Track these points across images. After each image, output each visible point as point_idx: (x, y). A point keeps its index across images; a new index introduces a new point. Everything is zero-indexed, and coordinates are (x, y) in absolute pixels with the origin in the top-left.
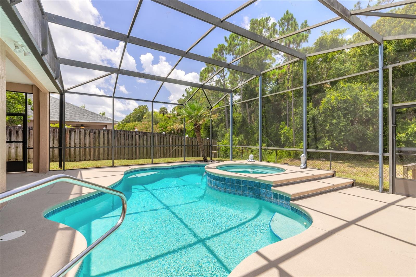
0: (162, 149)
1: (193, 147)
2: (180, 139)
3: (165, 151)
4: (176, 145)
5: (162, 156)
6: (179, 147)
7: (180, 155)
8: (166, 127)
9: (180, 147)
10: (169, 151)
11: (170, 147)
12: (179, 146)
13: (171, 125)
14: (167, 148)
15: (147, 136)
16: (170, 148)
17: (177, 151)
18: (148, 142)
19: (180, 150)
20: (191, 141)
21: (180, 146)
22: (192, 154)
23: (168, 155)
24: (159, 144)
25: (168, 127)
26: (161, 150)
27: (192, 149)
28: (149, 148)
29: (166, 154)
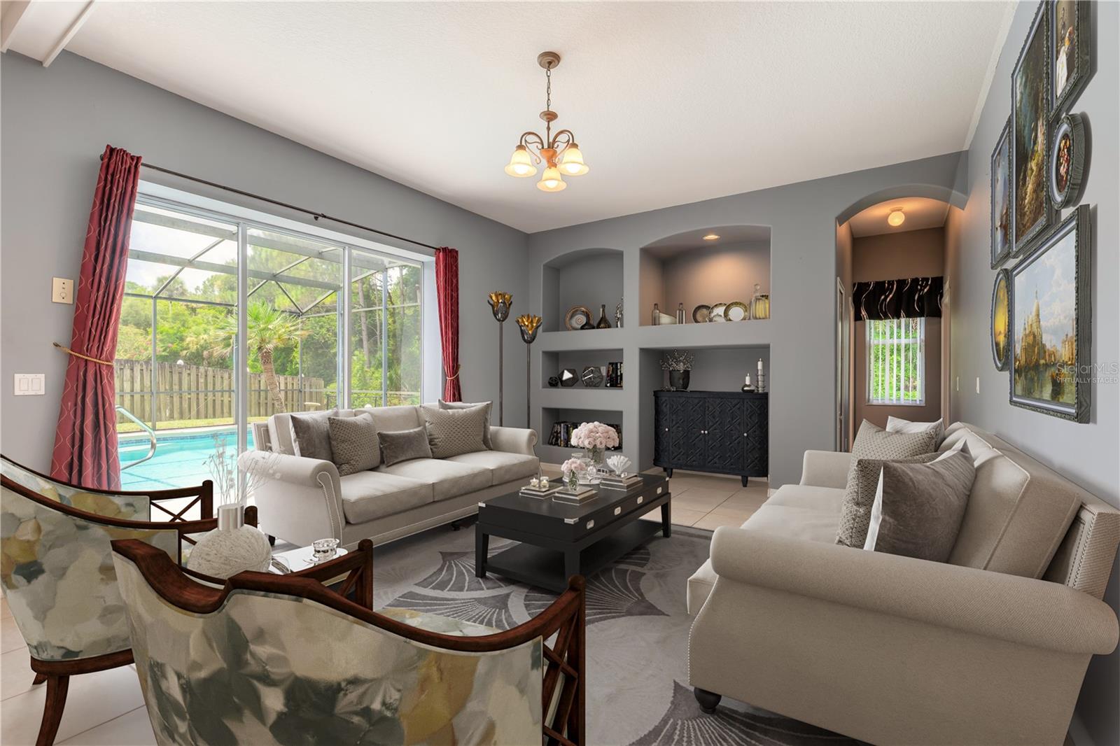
0: (176, 399)
1: (262, 393)
2: (226, 376)
3: (185, 405)
4: (214, 388)
5: (176, 415)
6: (222, 396)
7: (226, 414)
8: (182, 339)
9: (226, 395)
10: (195, 404)
11: (198, 394)
12: (222, 391)
13: (197, 334)
14: (190, 399)
15: (132, 370)
16: (198, 399)
17: (217, 407)
18: (135, 385)
19: (226, 402)
20: (257, 381)
21: (226, 391)
22: (257, 409)
23: (194, 412)
24: (167, 388)
25: (188, 339)
26: (172, 403)
27: (260, 399)
28: (137, 397)
29: (187, 410)
